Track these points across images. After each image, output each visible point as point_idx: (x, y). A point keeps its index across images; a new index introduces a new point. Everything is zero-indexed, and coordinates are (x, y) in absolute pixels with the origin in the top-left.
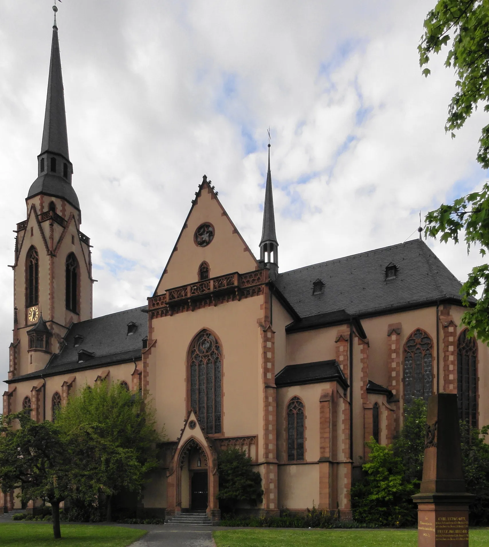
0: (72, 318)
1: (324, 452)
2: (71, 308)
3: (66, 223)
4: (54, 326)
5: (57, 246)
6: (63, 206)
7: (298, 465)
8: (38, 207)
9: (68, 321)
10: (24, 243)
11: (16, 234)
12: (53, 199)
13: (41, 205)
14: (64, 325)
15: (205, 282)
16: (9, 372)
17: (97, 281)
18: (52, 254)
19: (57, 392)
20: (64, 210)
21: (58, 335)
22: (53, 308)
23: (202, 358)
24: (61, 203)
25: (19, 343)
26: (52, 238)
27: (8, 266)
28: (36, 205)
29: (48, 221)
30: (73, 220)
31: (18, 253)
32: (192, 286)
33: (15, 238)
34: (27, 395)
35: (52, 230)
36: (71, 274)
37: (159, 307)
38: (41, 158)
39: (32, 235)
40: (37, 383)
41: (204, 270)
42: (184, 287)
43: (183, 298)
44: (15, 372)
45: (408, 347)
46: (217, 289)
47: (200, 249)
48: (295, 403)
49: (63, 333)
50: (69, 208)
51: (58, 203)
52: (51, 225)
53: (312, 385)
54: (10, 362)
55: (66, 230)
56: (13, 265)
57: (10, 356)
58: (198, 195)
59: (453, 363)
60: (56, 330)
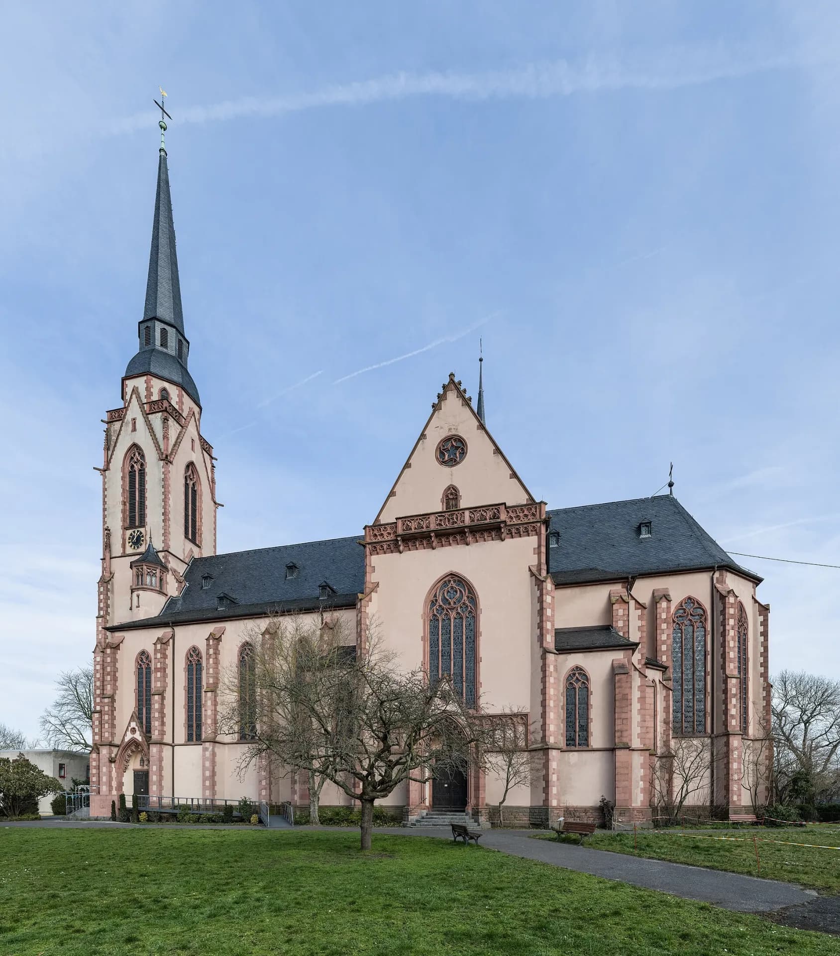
0: (191, 551)
1: (621, 736)
2: (190, 538)
3: (183, 420)
4: (171, 558)
5: (172, 450)
6: (180, 397)
7: (580, 752)
8: (143, 393)
9: (186, 553)
10: (119, 440)
11: (105, 426)
12: (166, 385)
13: (148, 389)
14: (182, 559)
15: (456, 512)
16: (97, 617)
17: (223, 506)
18: (166, 459)
19: (194, 647)
20: (181, 402)
21: (175, 572)
22: (166, 534)
23: (447, 611)
24: (177, 392)
25: (112, 577)
26: (166, 437)
27: (94, 468)
28: (140, 390)
29: (161, 413)
30: (193, 418)
31: (110, 453)
32: (437, 515)
33: (105, 431)
34: (144, 650)
35: (165, 427)
36: (190, 489)
37: (383, 540)
38: (143, 326)
39: (134, 430)
40: (159, 633)
41: (452, 495)
42: (426, 516)
43: (425, 530)
44: (108, 618)
45: (677, 617)
46: (476, 523)
47: (446, 470)
48: (577, 675)
49: (182, 569)
50: (188, 403)
51: (174, 392)
52: (165, 420)
53: (599, 654)
54: (99, 603)
55: (184, 430)
56: (102, 468)
57: (99, 596)
58: (441, 397)
59: (733, 639)
60: (173, 564)
